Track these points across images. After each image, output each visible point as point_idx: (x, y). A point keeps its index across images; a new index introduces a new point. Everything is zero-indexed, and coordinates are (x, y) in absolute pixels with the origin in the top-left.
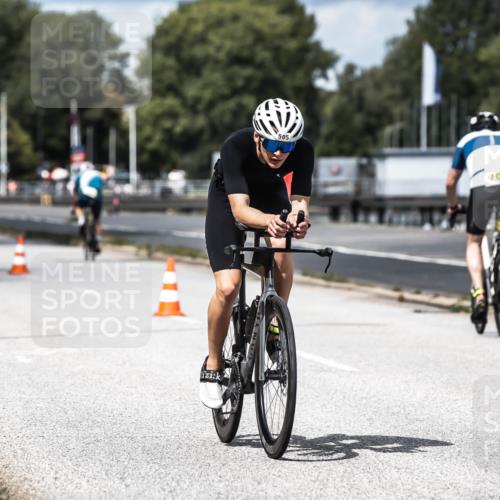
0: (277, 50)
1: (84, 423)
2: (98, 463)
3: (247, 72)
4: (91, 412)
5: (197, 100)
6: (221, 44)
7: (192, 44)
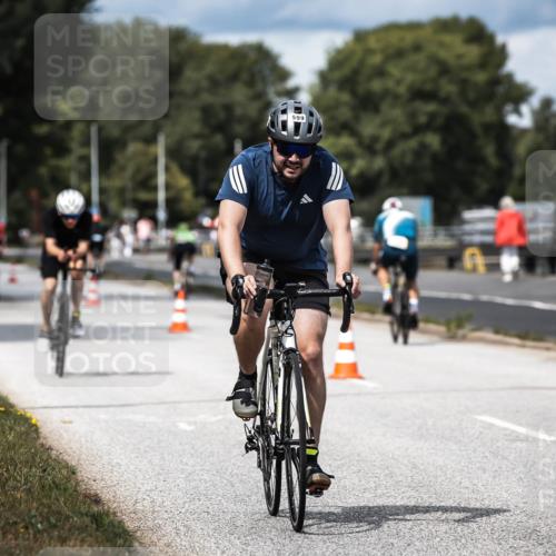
0: (464, 83)
1: (253, 497)
2: (269, 542)
3: (431, 107)
5: (375, 139)
6: (402, 77)
7: (370, 78)
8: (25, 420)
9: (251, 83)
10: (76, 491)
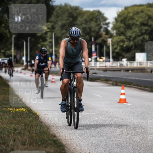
2: (102, 148)
3: (146, 28)
4: (99, 132)
5: (130, 37)
8: (35, 114)
9: (96, 21)
10: (49, 134)
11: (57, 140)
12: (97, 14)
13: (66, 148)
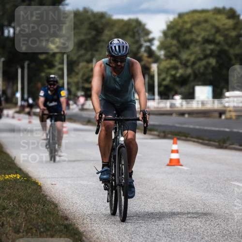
2: (141, 237)
3: (212, 47)
5: (187, 61)
8: (36, 183)
9: (133, 36)
10: (58, 214)
11: (71, 225)
12: (134, 24)
13: (84, 238)
